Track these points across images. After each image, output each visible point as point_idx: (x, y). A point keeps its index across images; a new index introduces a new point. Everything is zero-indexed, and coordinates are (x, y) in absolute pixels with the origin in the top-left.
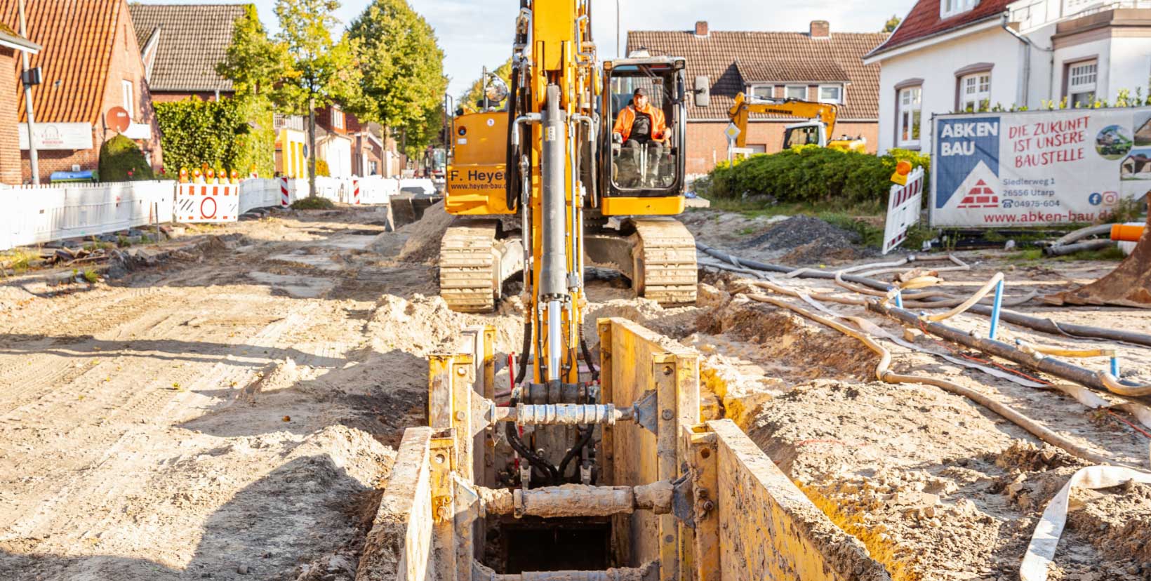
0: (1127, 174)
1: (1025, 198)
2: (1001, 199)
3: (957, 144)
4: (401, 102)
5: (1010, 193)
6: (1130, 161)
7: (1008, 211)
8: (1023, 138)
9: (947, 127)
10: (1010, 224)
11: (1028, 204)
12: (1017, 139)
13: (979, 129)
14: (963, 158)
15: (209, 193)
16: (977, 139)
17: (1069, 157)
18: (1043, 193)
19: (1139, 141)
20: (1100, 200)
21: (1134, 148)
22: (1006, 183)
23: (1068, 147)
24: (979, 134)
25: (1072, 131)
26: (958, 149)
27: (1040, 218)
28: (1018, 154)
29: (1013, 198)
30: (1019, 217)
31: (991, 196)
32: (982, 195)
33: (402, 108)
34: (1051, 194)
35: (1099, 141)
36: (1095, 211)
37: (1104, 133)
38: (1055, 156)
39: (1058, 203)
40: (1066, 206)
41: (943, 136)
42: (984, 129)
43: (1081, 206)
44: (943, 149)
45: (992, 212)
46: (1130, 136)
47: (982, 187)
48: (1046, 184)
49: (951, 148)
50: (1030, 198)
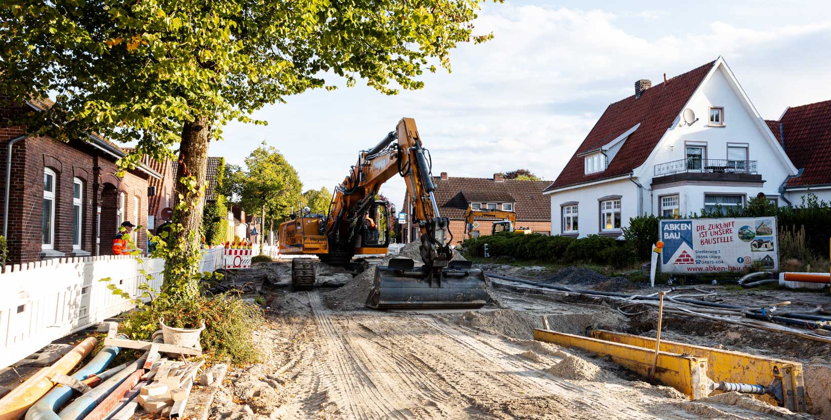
0: (755, 249)
1: (706, 260)
2: (695, 260)
3: (672, 234)
4: (281, 208)
5: (699, 257)
6: (755, 242)
7: (699, 266)
8: (703, 231)
9: (666, 225)
10: (700, 271)
11: (708, 263)
12: (700, 231)
13: (682, 227)
14: (675, 240)
15: (238, 254)
16: (681, 231)
17: (726, 240)
18: (715, 257)
19: (758, 233)
20: (743, 260)
21: (756, 236)
22: (697, 252)
23: (726, 236)
24: (682, 229)
25: (727, 228)
26: (673, 236)
27: (715, 269)
28: (702, 238)
29: (700, 259)
30: (704, 269)
31: (690, 258)
32: (685, 258)
33: (281, 210)
34: (719, 257)
35: (739, 233)
36: (742, 266)
37: (741, 229)
38: (719, 240)
39: (722, 262)
40: (726, 263)
41: (665, 229)
42: (684, 227)
43: (734, 263)
44: (665, 236)
45: (691, 266)
46: (754, 231)
47: (685, 254)
48: (716, 253)
49: (669, 235)
50: (708, 259)
